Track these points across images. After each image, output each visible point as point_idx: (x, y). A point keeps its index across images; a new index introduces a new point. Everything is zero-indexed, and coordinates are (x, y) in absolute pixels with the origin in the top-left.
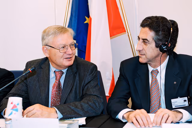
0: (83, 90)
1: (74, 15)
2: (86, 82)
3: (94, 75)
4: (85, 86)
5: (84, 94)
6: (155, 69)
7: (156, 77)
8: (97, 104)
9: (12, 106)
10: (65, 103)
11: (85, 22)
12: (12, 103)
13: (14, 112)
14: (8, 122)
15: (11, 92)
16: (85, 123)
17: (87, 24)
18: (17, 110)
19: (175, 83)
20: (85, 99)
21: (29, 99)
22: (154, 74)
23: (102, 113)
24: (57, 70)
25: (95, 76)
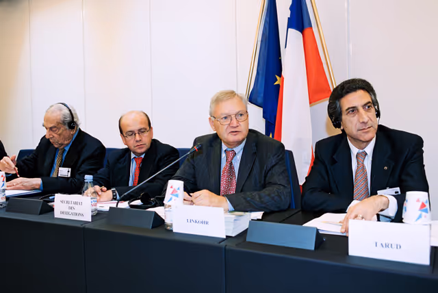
0: (265, 177)
1: (260, 72)
2: (270, 166)
3: (281, 156)
4: (268, 171)
5: (267, 182)
6: (361, 151)
7: (363, 161)
8: (283, 197)
9: (172, 190)
10: (242, 191)
11: (276, 83)
12: (171, 187)
13: (174, 198)
14: (167, 209)
15: (176, 175)
16: (260, 218)
17: (278, 85)
18: (177, 196)
19: (386, 168)
20: (267, 188)
21: (196, 185)
22: (361, 159)
23: (289, 207)
24: (229, 150)
25: (282, 159)
